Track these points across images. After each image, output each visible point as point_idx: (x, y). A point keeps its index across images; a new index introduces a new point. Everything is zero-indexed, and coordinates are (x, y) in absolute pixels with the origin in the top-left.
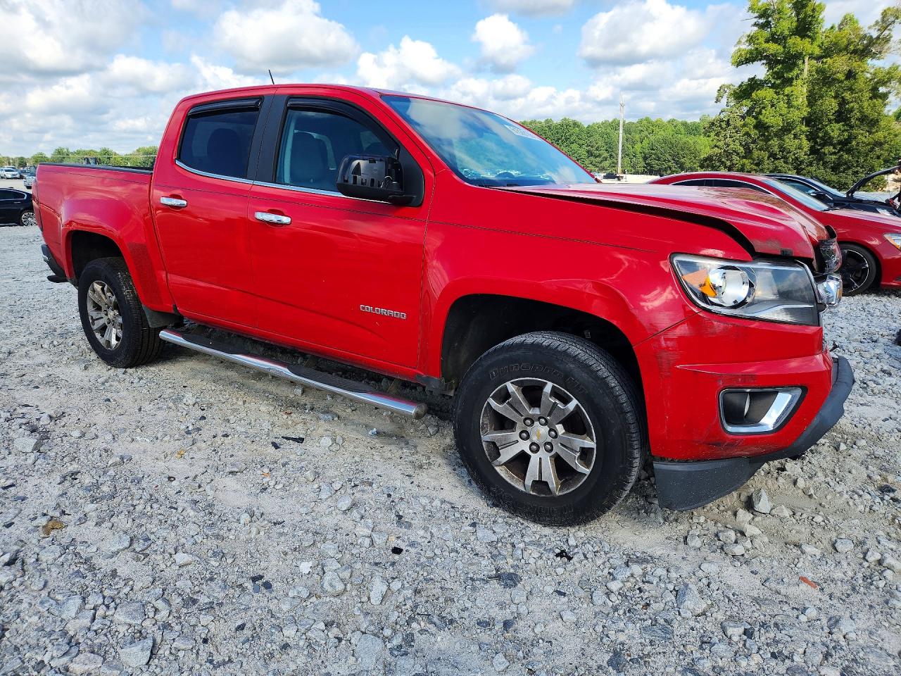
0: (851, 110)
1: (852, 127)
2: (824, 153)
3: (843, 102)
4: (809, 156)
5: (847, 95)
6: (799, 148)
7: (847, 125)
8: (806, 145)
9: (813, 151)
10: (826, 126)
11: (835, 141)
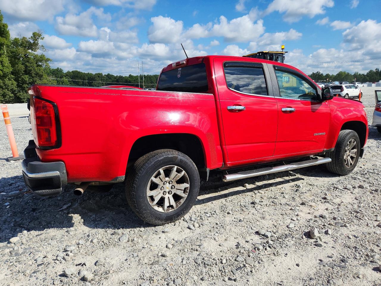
0: (31, 70)
1: (33, 77)
2: (25, 87)
3: (26, 66)
4: (17, 88)
5: (27, 64)
6: (12, 85)
7: (31, 76)
8: (15, 83)
9: (18, 86)
10: (22, 76)
11: (28, 82)
